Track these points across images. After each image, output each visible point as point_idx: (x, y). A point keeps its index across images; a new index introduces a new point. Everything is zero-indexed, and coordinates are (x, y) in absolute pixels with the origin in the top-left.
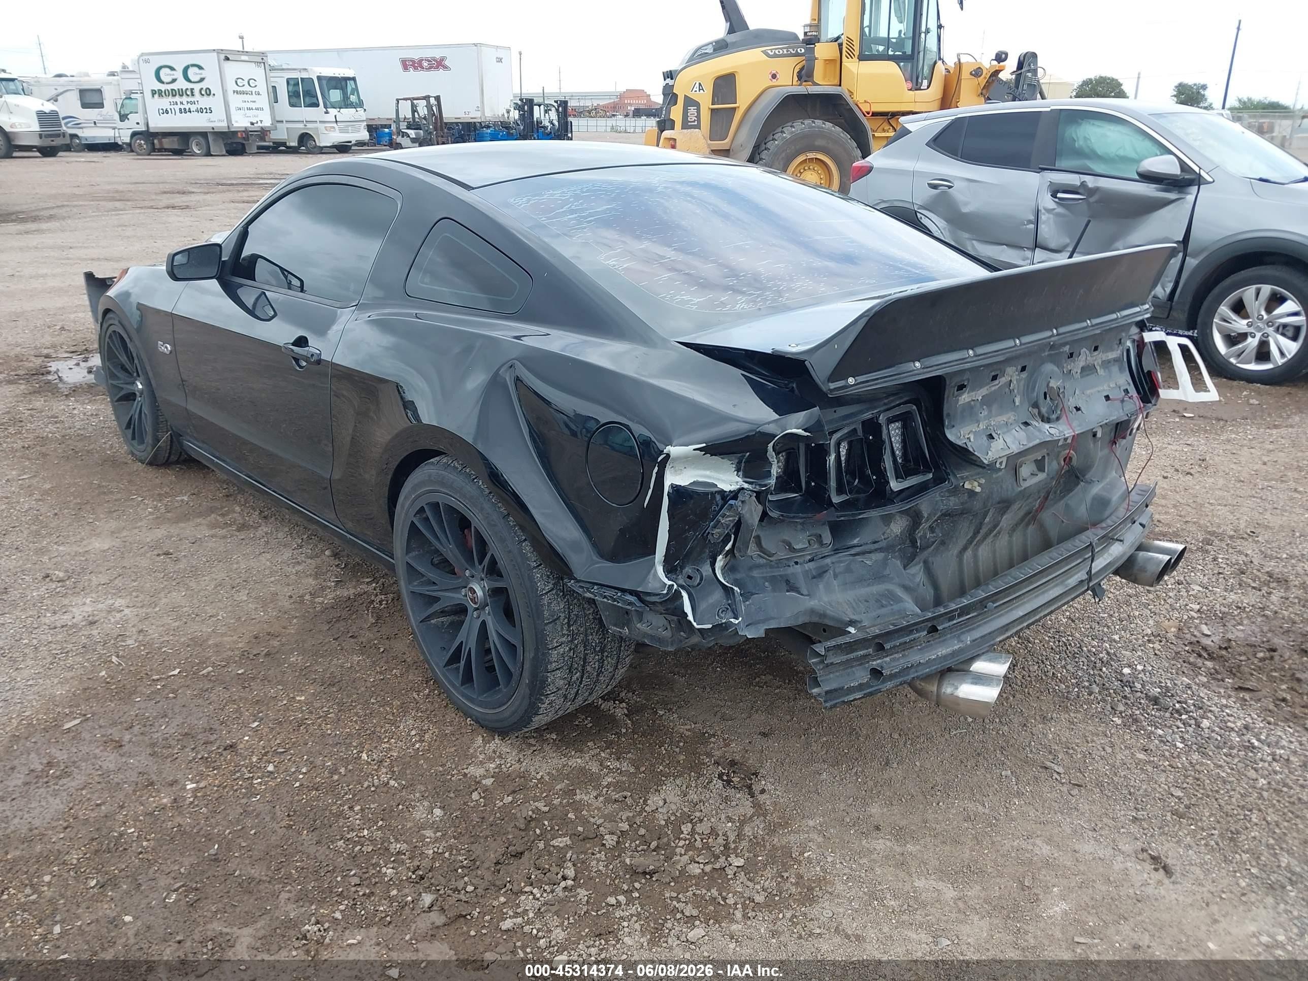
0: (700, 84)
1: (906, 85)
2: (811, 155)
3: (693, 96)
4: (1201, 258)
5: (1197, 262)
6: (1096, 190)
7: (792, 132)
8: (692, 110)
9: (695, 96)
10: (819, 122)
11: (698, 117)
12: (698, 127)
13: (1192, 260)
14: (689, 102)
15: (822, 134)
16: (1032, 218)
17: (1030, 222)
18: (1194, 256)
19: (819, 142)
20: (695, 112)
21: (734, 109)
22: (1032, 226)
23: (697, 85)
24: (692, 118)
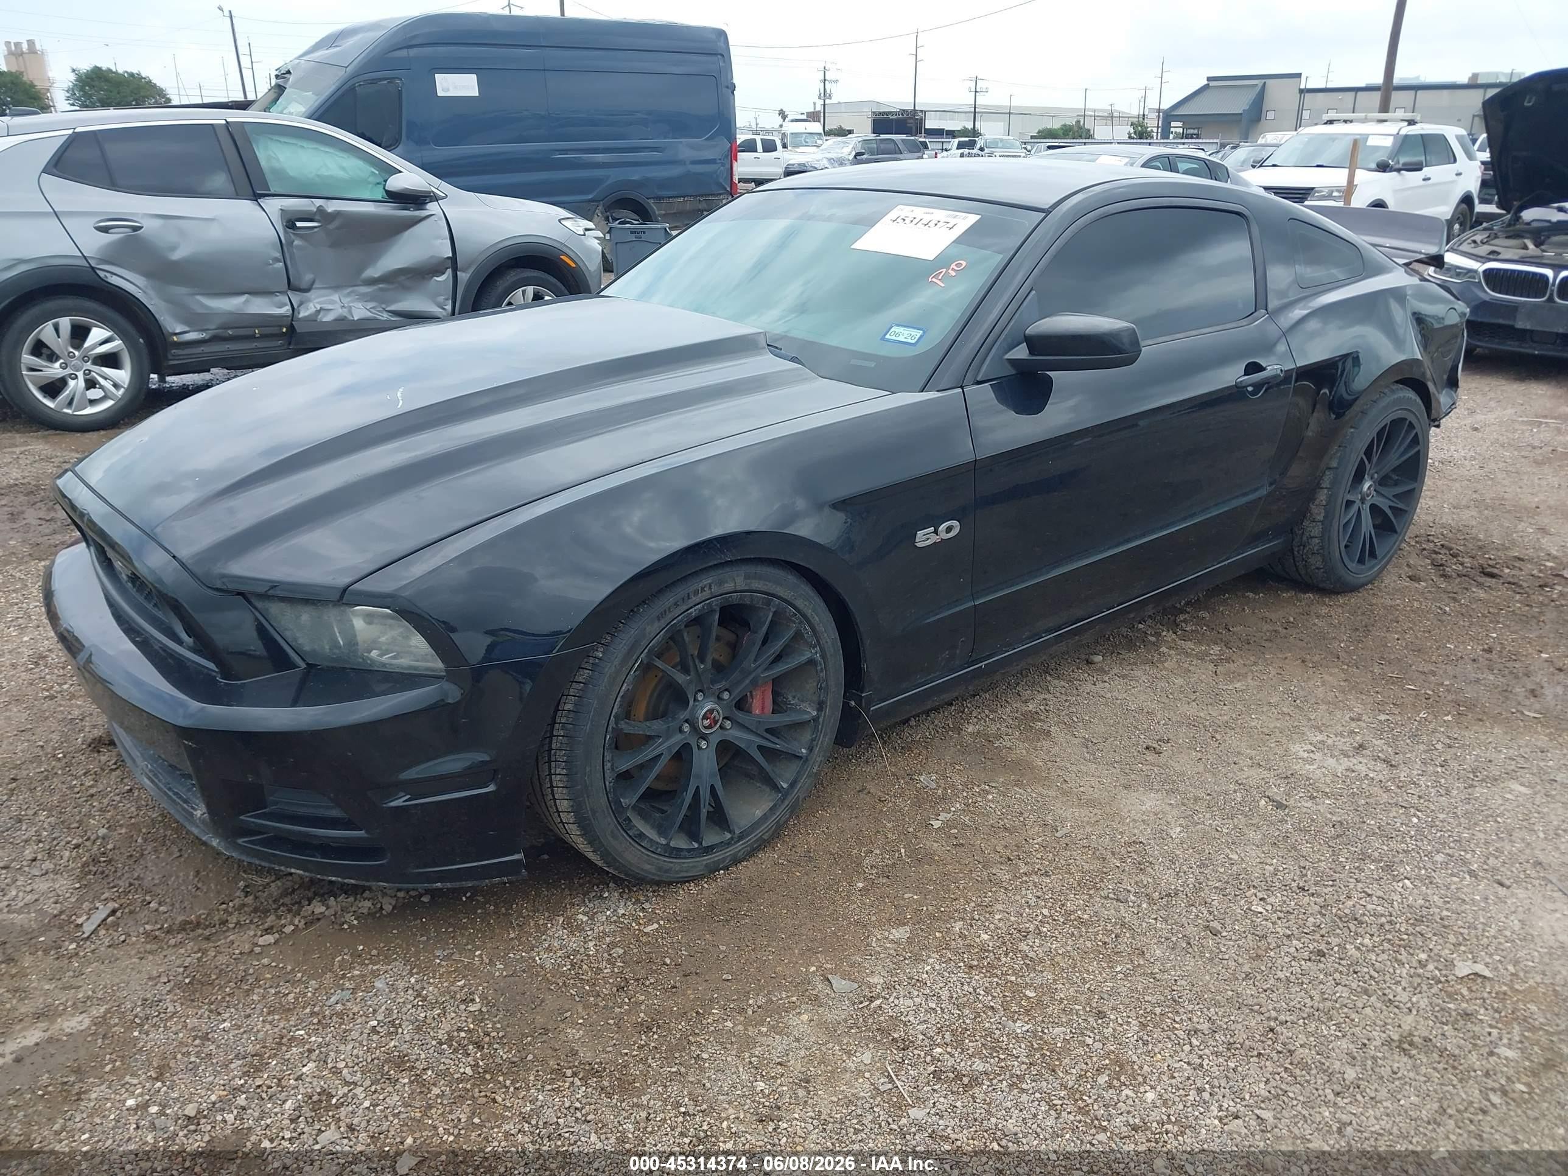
4: (471, 271)
5: (468, 275)
6: (337, 214)
13: (464, 274)
16: (278, 255)
17: (277, 260)
18: (464, 270)
22: (281, 264)
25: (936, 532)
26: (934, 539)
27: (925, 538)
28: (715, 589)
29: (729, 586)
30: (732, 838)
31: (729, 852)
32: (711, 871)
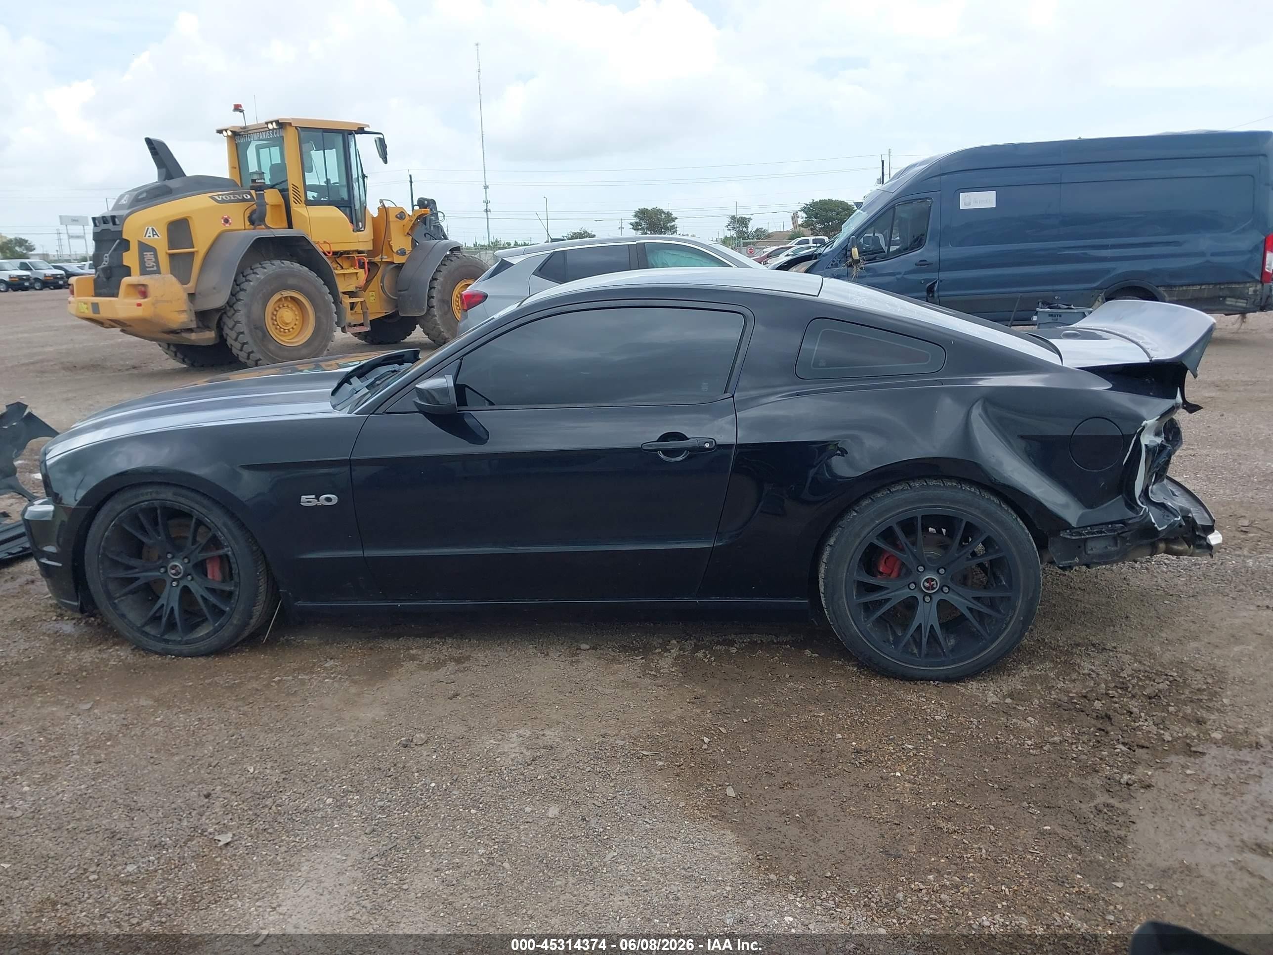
0: (153, 230)
1: (350, 227)
2: (286, 293)
3: (146, 240)
7: (265, 273)
8: (149, 255)
9: (149, 239)
10: (287, 263)
11: (157, 262)
12: (158, 272)
14: (144, 248)
15: (293, 274)
19: (291, 281)
20: (152, 257)
21: (193, 253)
23: (150, 230)
24: (150, 263)
25: (317, 498)
26: (314, 502)
27: (307, 500)
28: (154, 496)
29: (162, 496)
30: (181, 641)
31: (179, 647)
32: (163, 653)
